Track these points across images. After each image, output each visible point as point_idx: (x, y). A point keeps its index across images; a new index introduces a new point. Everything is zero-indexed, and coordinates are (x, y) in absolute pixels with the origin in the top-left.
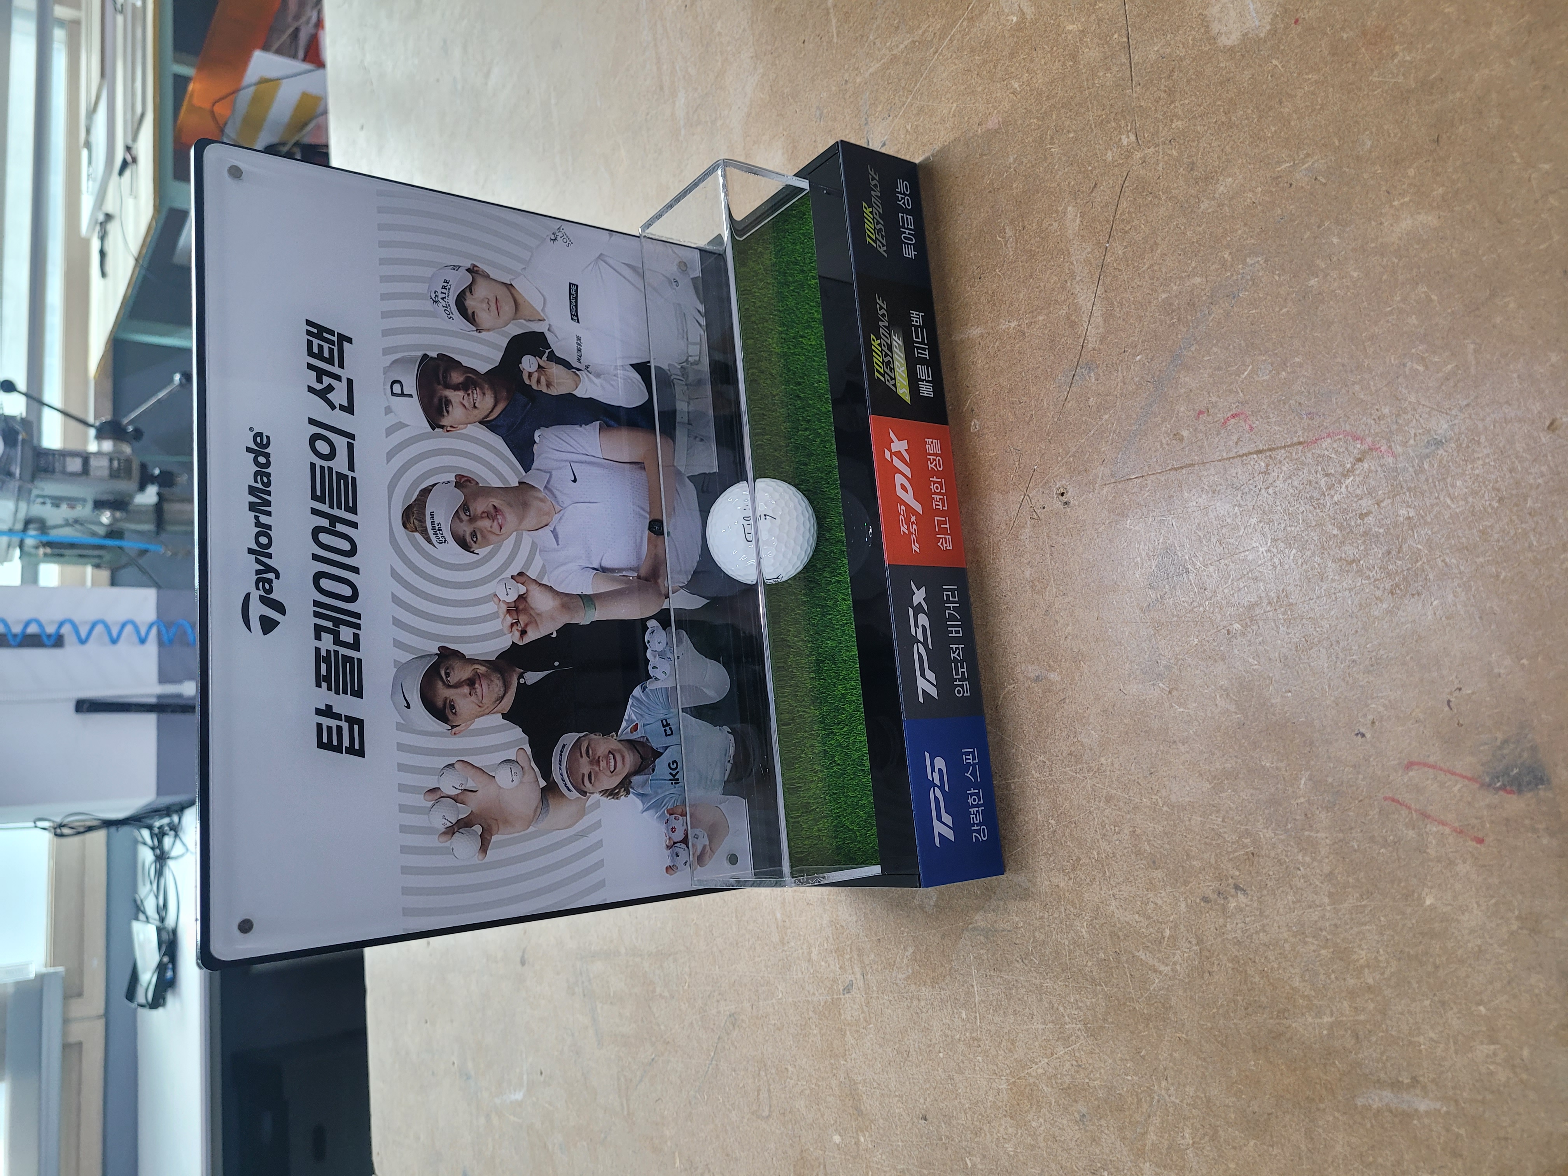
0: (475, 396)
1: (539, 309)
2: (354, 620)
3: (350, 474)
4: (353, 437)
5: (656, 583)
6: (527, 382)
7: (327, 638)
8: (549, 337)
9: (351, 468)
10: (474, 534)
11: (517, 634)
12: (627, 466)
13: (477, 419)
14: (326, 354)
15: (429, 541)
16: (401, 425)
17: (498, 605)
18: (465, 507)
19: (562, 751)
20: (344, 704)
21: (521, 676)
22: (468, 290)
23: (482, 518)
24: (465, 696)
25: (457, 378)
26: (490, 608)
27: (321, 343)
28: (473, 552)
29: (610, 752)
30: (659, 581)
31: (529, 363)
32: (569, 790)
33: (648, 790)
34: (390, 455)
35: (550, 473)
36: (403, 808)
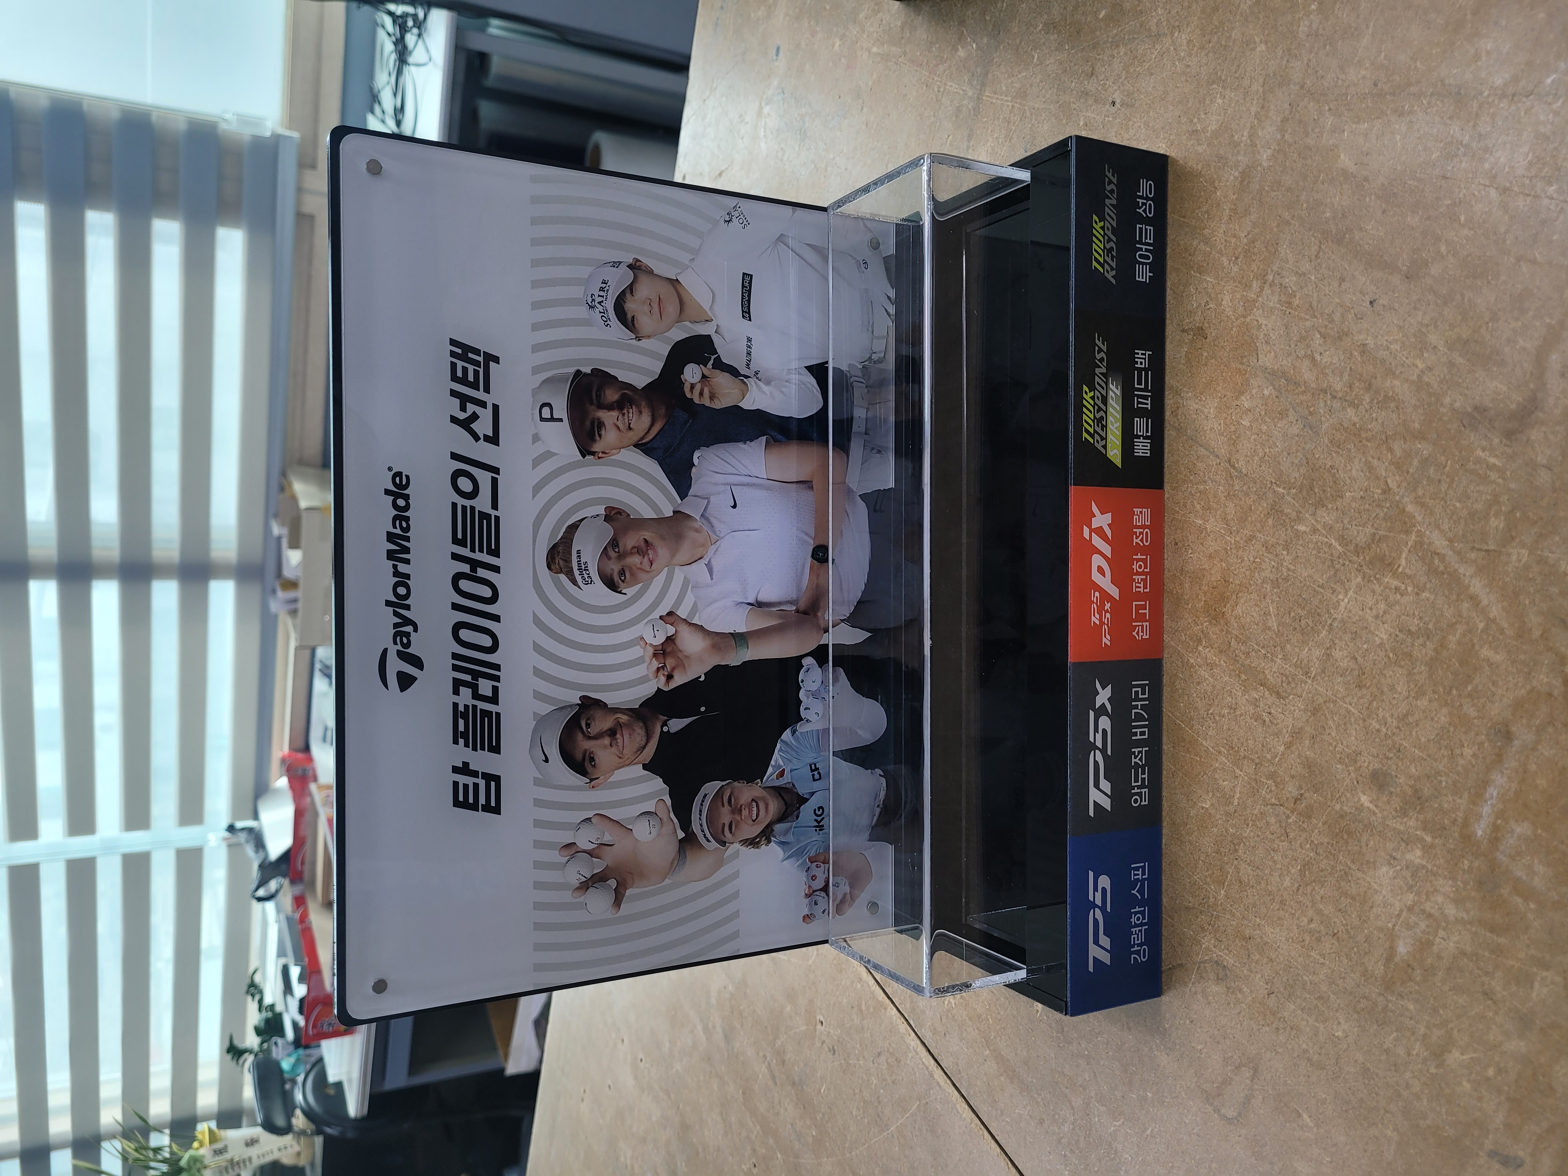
0: (631, 415)
1: (707, 308)
2: (493, 672)
3: (493, 513)
4: (496, 470)
5: (815, 616)
6: (688, 395)
7: (465, 692)
8: (716, 339)
9: (495, 506)
10: (622, 573)
11: (663, 679)
12: (795, 485)
13: (633, 442)
14: (471, 378)
15: (574, 582)
16: (548, 455)
17: (644, 649)
18: (614, 543)
19: (703, 801)
20: (482, 761)
21: (665, 724)
22: (628, 291)
23: (632, 553)
24: (605, 747)
25: (611, 395)
26: (637, 652)
27: (466, 365)
28: (620, 592)
29: (753, 800)
30: (819, 614)
31: (692, 373)
32: (708, 841)
33: (790, 838)
34: (537, 489)
35: (708, 499)
36: (538, 865)
